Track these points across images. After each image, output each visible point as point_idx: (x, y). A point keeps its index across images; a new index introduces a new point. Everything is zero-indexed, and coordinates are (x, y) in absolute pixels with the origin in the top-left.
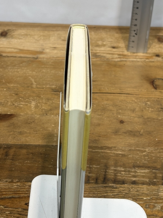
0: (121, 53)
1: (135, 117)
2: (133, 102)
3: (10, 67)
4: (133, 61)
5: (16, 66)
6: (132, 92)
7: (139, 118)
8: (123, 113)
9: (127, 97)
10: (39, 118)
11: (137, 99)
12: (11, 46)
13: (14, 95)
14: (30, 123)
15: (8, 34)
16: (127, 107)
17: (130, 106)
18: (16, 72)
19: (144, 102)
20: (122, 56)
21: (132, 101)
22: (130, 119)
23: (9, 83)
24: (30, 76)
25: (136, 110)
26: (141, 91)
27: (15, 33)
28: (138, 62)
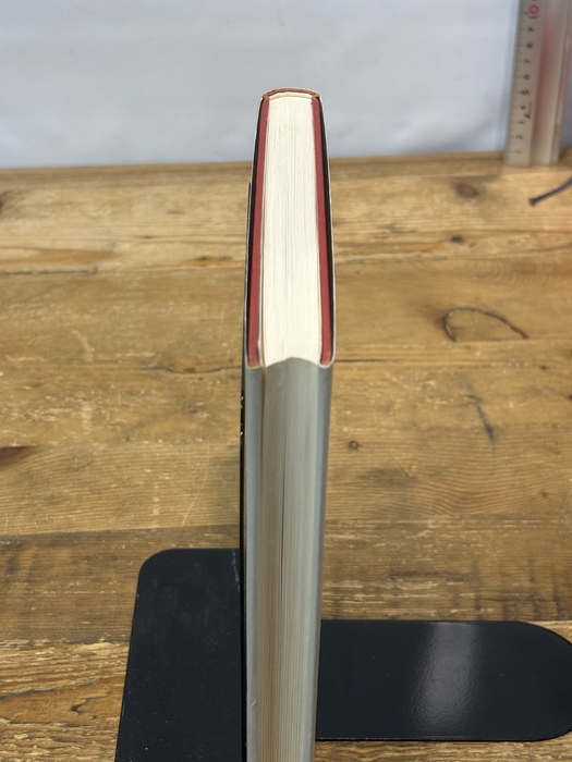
0: (347, 239)
1: (393, 429)
2: (384, 384)
3: (12, 306)
4: (383, 261)
5: (33, 300)
6: (381, 355)
7: (404, 429)
8: (357, 419)
9: (367, 369)
10: (104, 451)
11: (397, 373)
12: (15, 243)
13: (27, 388)
14: (77, 470)
15: (6, 205)
16: (367, 399)
17: (378, 395)
18: (33, 318)
19: (419, 381)
20: (349, 249)
21: (383, 380)
22: (378, 435)
23: (11, 353)
24: (74, 327)
25: (397, 407)
26: (409, 349)
27: (25, 202)
28: (399, 261)
